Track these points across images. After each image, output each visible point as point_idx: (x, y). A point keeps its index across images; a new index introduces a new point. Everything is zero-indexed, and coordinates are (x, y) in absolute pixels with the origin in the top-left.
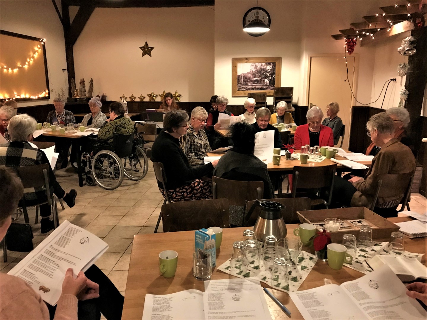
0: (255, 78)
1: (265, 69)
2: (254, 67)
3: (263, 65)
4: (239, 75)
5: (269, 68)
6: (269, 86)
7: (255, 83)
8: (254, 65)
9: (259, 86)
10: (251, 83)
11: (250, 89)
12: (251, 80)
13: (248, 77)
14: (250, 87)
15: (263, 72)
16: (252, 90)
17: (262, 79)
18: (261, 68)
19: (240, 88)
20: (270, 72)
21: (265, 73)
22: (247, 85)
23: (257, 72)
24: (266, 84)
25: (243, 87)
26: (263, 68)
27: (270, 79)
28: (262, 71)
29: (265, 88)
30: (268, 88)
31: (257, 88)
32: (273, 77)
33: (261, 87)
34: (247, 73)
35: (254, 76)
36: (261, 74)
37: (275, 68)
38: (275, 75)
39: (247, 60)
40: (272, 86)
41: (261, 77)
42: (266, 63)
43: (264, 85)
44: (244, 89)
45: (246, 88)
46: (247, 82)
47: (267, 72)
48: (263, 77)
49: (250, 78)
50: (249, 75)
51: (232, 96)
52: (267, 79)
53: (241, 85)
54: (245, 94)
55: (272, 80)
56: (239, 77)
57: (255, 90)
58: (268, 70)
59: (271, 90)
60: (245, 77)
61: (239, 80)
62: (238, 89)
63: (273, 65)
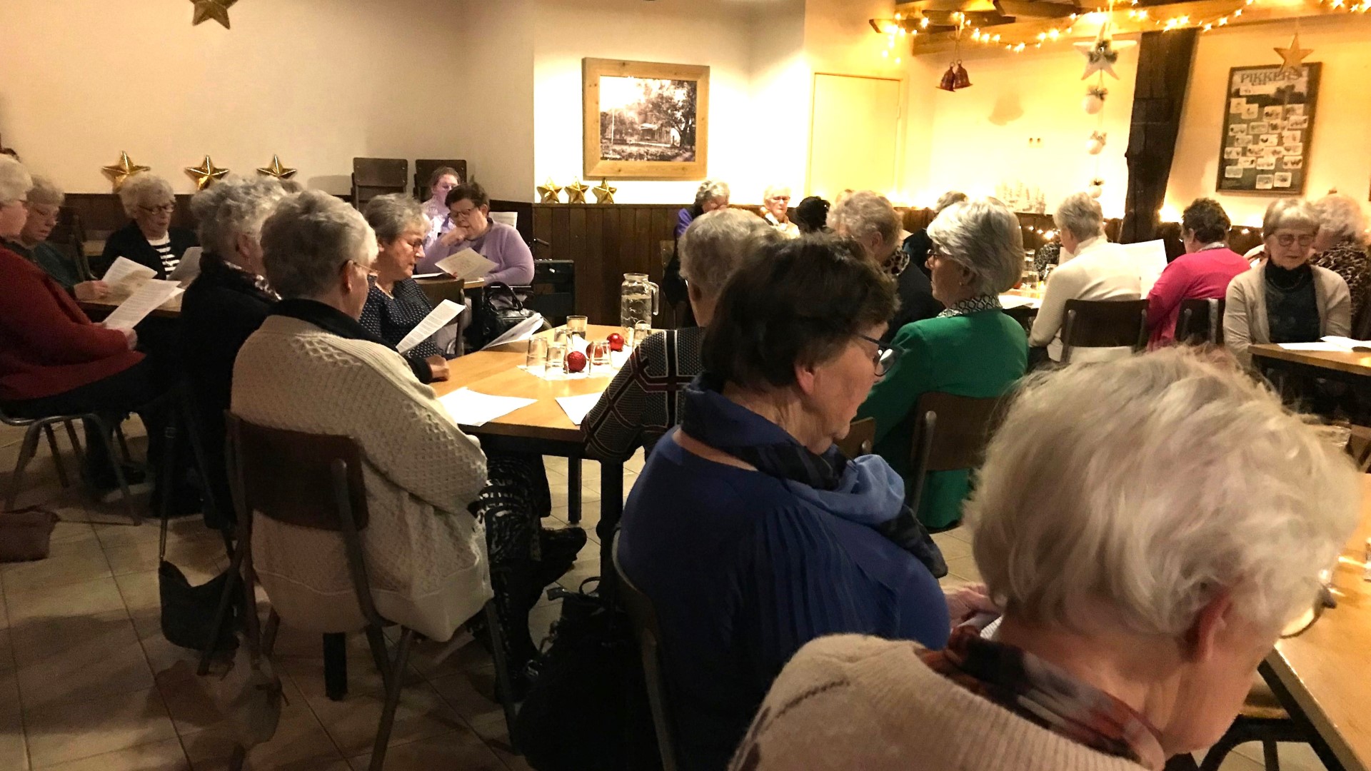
0: (645, 125)
1: (671, 99)
2: (642, 90)
3: (667, 87)
4: (605, 113)
5: (680, 96)
6: (679, 148)
7: (648, 140)
8: (643, 85)
9: (657, 149)
10: (636, 137)
11: (632, 158)
12: (634, 129)
13: (628, 119)
14: (634, 150)
15: (664, 107)
16: (638, 160)
17: (664, 129)
18: (660, 94)
19: (607, 151)
20: (683, 107)
21: (669, 111)
22: (623, 142)
23: (651, 106)
24: (673, 144)
25: (614, 151)
26: (665, 94)
27: (682, 129)
28: (663, 103)
29: (669, 153)
30: (677, 155)
31: (651, 155)
32: (690, 123)
33: (660, 150)
34: (624, 108)
35: (642, 117)
36: (660, 114)
37: (695, 98)
38: (695, 117)
39: (622, 67)
40: (687, 150)
41: (660, 122)
42: (674, 82)
43: (669, 146)
44: (618, 157)
45: (624, 154)
46: (626, 134)
47: (675, 108)
48: (666, 122)
49: (632, 123)
50: (631, 114)
51: (585, 177)
52: (676, 127)
53: (608, 144)
54: (620, 171)
55: (688, 131)
56: (605, 119)
57: (646, 159)
58: (679, 101)
59: (687, 160)
60: (621, 121)
61: (604, 128)
62: (602, 156)
63: (689, 88)
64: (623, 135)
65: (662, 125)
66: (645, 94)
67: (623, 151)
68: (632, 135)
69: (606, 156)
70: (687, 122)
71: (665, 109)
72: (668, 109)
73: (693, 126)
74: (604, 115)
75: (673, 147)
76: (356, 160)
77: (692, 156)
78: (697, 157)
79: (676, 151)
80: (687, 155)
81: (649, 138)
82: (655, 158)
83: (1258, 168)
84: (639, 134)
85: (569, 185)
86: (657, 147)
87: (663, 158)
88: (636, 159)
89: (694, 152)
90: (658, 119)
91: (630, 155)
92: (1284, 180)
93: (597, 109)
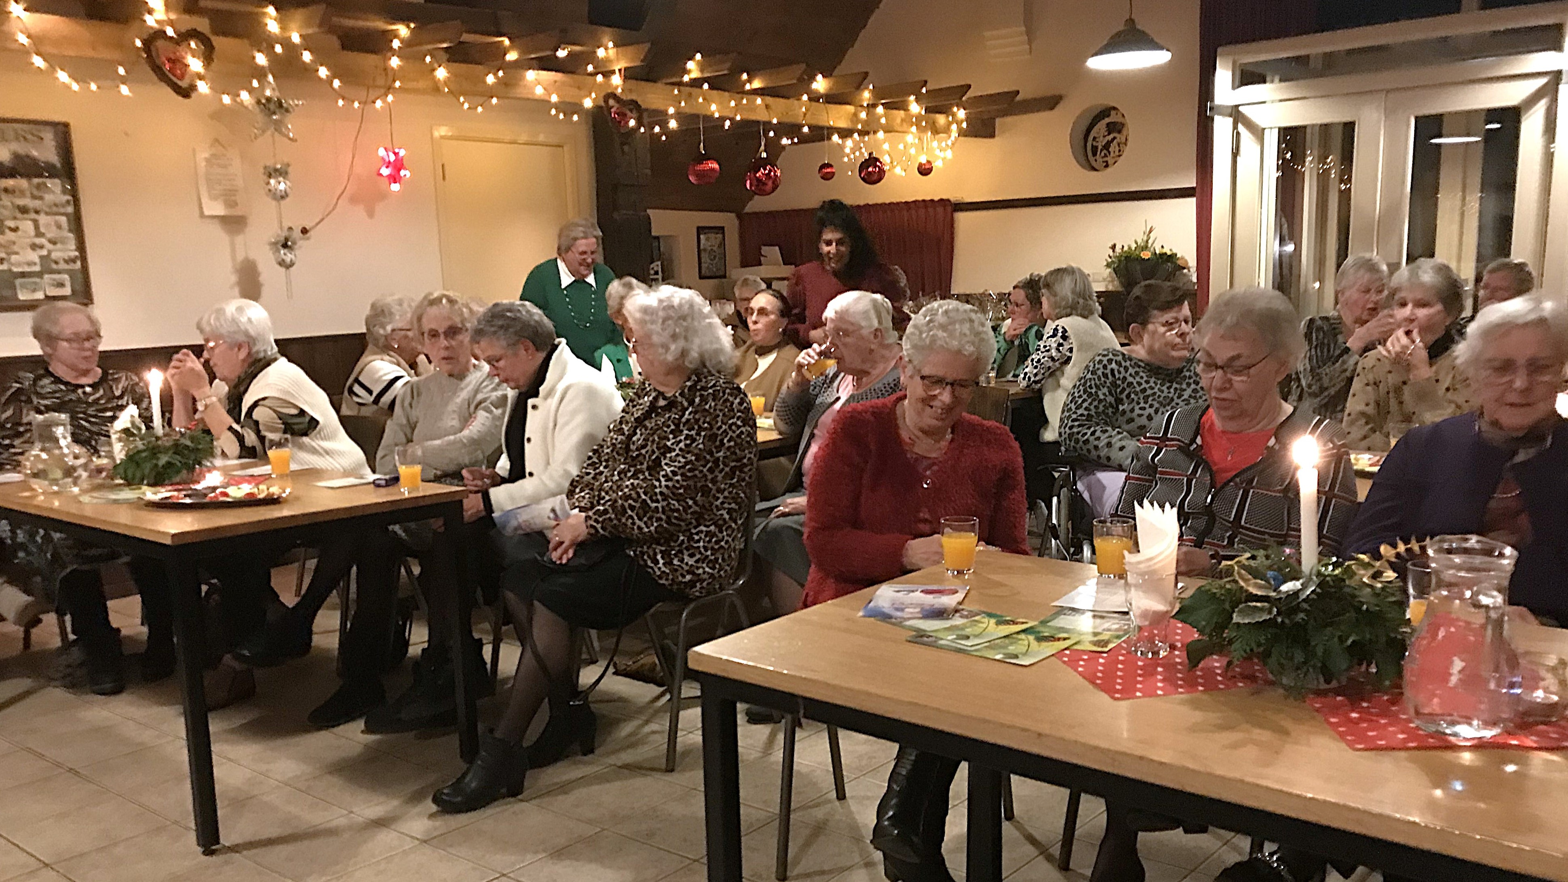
83: (15, 270)
92: (61, 285)
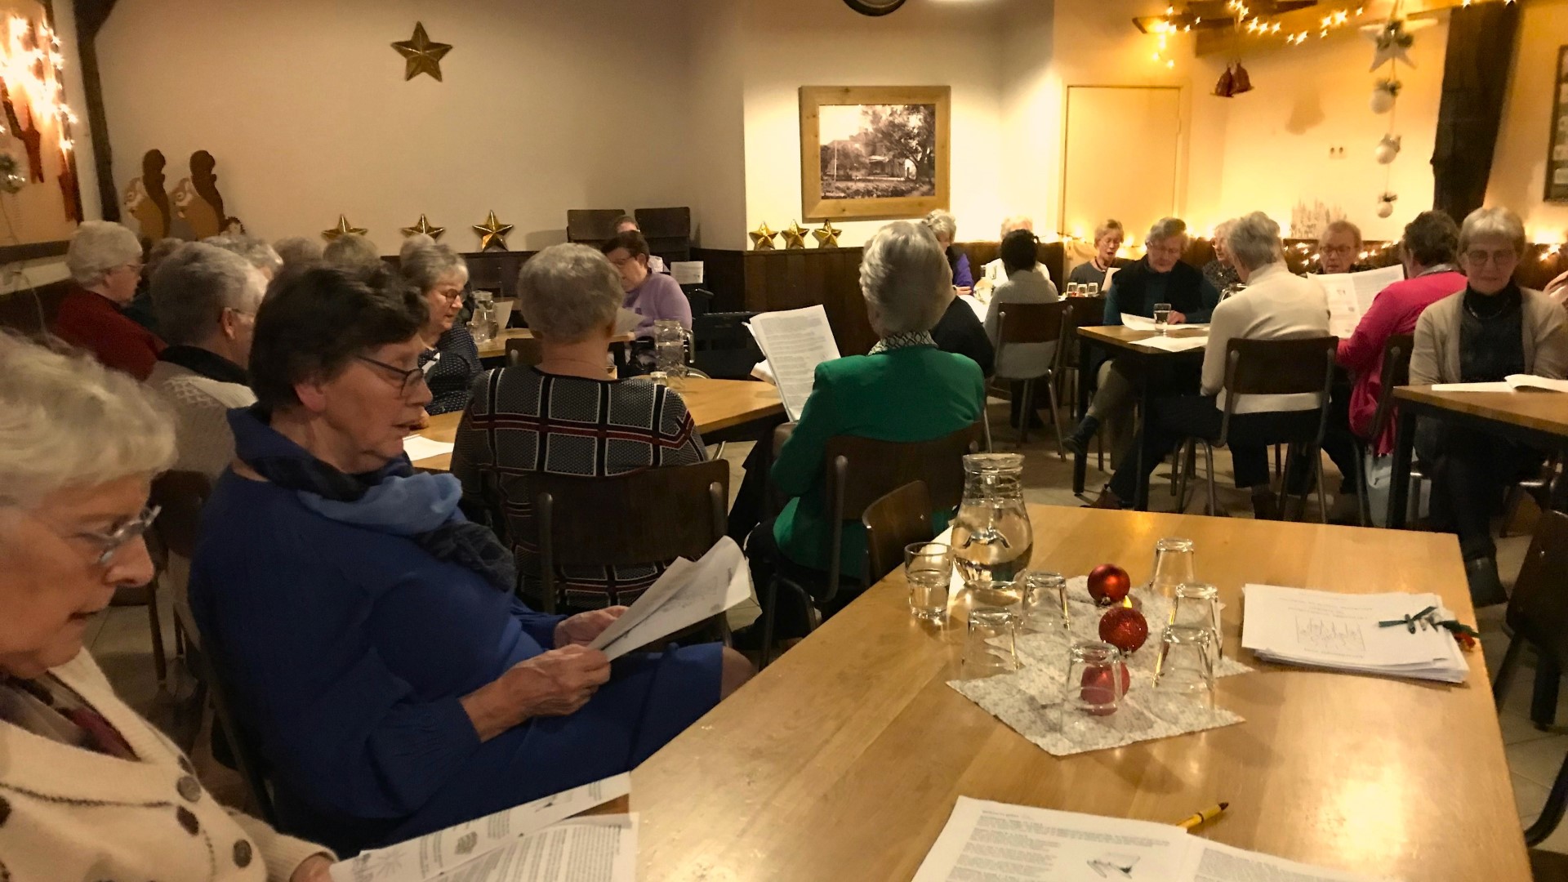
0: (873, 157)
1: (905, 126)
2: (870, 118)
3: (899, 112)
4: (825, 146)
5: (915, 121)
6: (915, 182)
7: (876, 174)
8: (870, 112)
9: (888, 184)
10: (863, 171)
11: (858, 195)
12: (860, 163)
13: (853, 152)
14: (861, 186)
15: (896, 136)
16: (867, 198)
17: (896, 160)
18: (891, 122)
19: (830, 190)
20: (918, 134)
21: (902, 140)
22: (849, 178)
23: (880, 135)
24: (908, 177)
25: (838, 188)
26: (896, 121)
27: (919, 159)
28: (894, 132)
29: (903, 188)
30: (913, 189)
31: (882, 190)
32: (928, 152)
33: (892, 185)
34: (847, 138)
35: (870, 149)
36: (891, 143)
37: (934, 123)
38: (934, 146)
39: (845, 95)
40: (924, 183)
41: (892, 153)
42: (907, 107)
43: (902, 179)
44: (843, 195)
45: (849, 191)
46: (851, 168)
47: (909, 136)
48: (899, 153)
49: (858, 156)
50: (857, 146)
51: (805, 220)
52: (911, 158)
53: (831, 181)
54: (844, 210)
55: (926, 162)
56: (826, 152)
57: (875, 195)
58: (914, 128)
59: (923, 194)
60: (844, 154)
61: (825, 164)
62: (823, 195)
63: (926, 112)
64: (848, 170)
65: (894, 156)
66: (873, 122)
67: (848, 188)
68: (858, 169)
69: (828, 194)
70: (925, 151)
71: (897, 138)
72: (901, 138)
73: (932, 155)
74: (825, 149)
75: (908, 180)
76: (570, 212)
77: (930, 190)
78: (936, 191)
79: (912, 185)
80: (925, 188)
81: (878, 172)
82: (886, 194)
84: (867, 168)
85: (786, 229)
86: (886, 182)
87: (896, 193)
88: (863, 196)
89: (933, 185)
90: (889, 150)
91: (857, 193)
93: (817, 142)
